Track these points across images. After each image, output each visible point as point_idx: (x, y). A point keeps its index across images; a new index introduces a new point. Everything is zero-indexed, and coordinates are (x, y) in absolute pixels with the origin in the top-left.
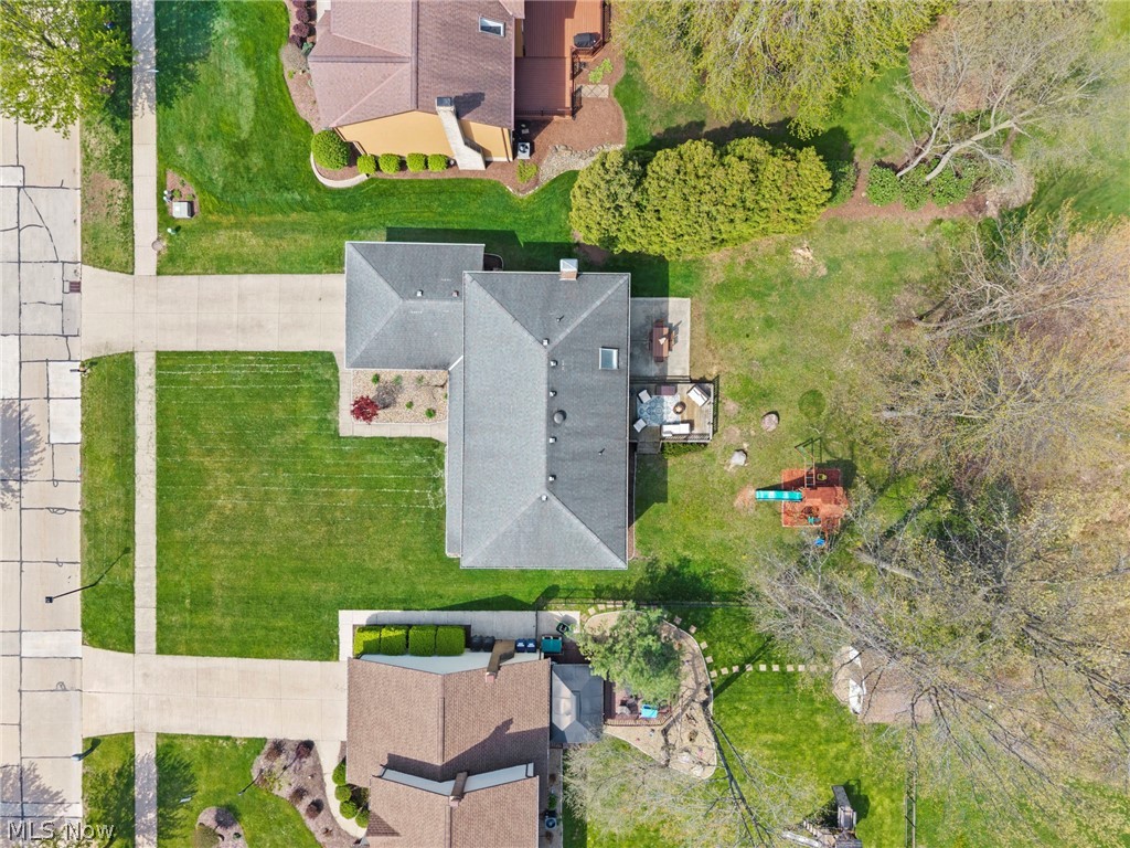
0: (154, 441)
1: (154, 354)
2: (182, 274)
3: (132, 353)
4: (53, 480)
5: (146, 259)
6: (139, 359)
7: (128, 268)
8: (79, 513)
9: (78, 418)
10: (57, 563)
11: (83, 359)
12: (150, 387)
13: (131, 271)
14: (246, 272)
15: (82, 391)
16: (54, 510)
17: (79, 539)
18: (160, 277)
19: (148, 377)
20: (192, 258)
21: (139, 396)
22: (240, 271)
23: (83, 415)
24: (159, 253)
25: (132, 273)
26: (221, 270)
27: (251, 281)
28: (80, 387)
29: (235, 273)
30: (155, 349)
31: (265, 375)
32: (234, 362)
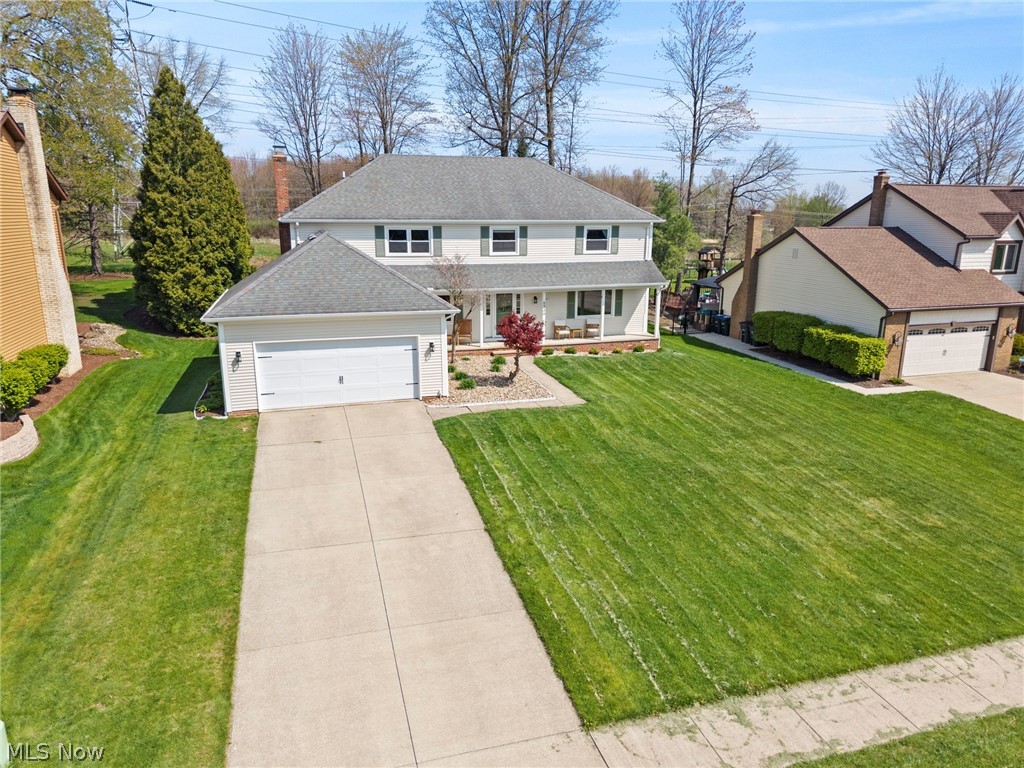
1: (604, 737)
12: (740, 718)
14: (239, 543)
19: (705, 732)
20: (155, 681)
30: (579, 735)
31: (528, 480)
32: (522, 525)
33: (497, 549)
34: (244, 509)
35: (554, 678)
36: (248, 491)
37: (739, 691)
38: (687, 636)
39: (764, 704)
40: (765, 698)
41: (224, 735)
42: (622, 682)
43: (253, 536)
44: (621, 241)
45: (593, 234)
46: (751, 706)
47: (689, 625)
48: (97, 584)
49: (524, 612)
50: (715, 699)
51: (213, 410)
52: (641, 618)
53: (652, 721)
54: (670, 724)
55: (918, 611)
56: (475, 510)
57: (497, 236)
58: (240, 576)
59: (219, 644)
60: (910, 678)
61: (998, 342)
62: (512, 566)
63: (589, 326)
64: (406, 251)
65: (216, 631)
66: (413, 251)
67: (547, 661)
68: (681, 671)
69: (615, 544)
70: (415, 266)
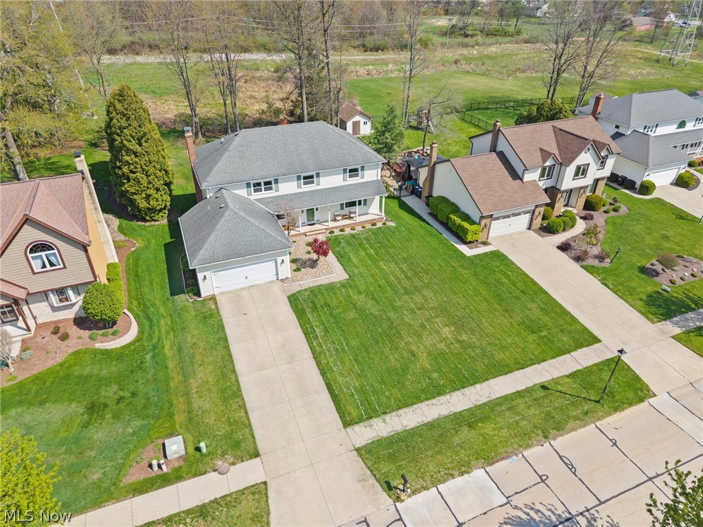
0: (434, 401)
1: (349, 430)
2: (251, 430)
3: (357, 450)
4: (543, 481)
5: (244, 474)
6: (360, 442)
7: (260, 491)
8: (552, 442)
9: (459, 481)
10: (615, 444)
11: (391, 501)
12: (384, 421)
13: (263, 485)
14: (234, 371)
15: (426, 488)
16: (572, 468)
17: (574, 433)
18: (261, 453)
19: (375, 426)
20: (230, 424)
21: (399, 428)
22: (233, 377)
23: (453, 476)
24: (233, 464)
25: (265, 483)
26: (237, 393)
27: (242, 365)
28: (425, 492)
29: (237, 380)
30: (343, 430)
31: (326, 330)
32: (325, 355)
33: (318, 366)
34: (230, 355)
35: (336, 413)
36: (228, 346)
37: (385, 413)
38: (374, 396)
39: (391, 416)
40: (392, 414)
41: (254, 437)
42: (354, 413)
43: (237, 368)
44: (365, 172)
45: (351, 171)
46: (387, 417)
47: (375, 392)
48: (197, 392)
49: (327, 391)
50: (379, 416)
51: (195, 295)
52: (361, 391)
53: (361, 424)
54: (366, 424)
55: (444, 380)
56: (309, 348)
57: (305, 178)
58: (239, 385)
59: (242, 411)
60: (432, 404)
61: (535, 218)
62: (323, 374)
63: (351, 213)
64: (261, 191)
65: (240, 406)
66: (265, 191)
67: (334, 408)
68: (371, 408)
69: (355, 360)
70: (267, 198)
